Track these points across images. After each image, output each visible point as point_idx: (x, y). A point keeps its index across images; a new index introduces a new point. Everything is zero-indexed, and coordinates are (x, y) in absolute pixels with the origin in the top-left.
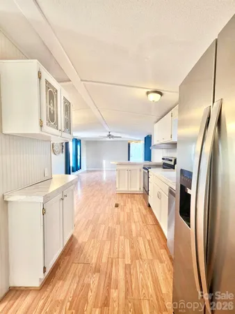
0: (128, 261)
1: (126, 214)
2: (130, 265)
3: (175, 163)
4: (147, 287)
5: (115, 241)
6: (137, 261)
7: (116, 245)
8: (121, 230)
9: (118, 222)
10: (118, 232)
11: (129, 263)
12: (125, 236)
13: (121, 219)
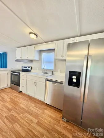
0: (36, 121)
1: (10, 103)
2: (38, 122)
3: (31, 69)
4: (51, 121)
5: (19, 120)
6: (39, 117)
7: (22, 121)
8: (16, 112)
9: (10, 110)
10: (16, 115)
11: (37, 121)
12: (22, 113)
13: (10, 107)
